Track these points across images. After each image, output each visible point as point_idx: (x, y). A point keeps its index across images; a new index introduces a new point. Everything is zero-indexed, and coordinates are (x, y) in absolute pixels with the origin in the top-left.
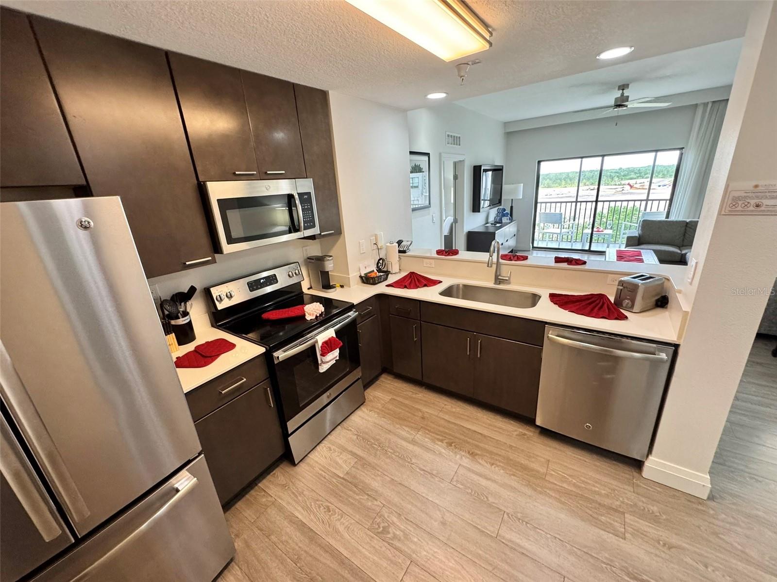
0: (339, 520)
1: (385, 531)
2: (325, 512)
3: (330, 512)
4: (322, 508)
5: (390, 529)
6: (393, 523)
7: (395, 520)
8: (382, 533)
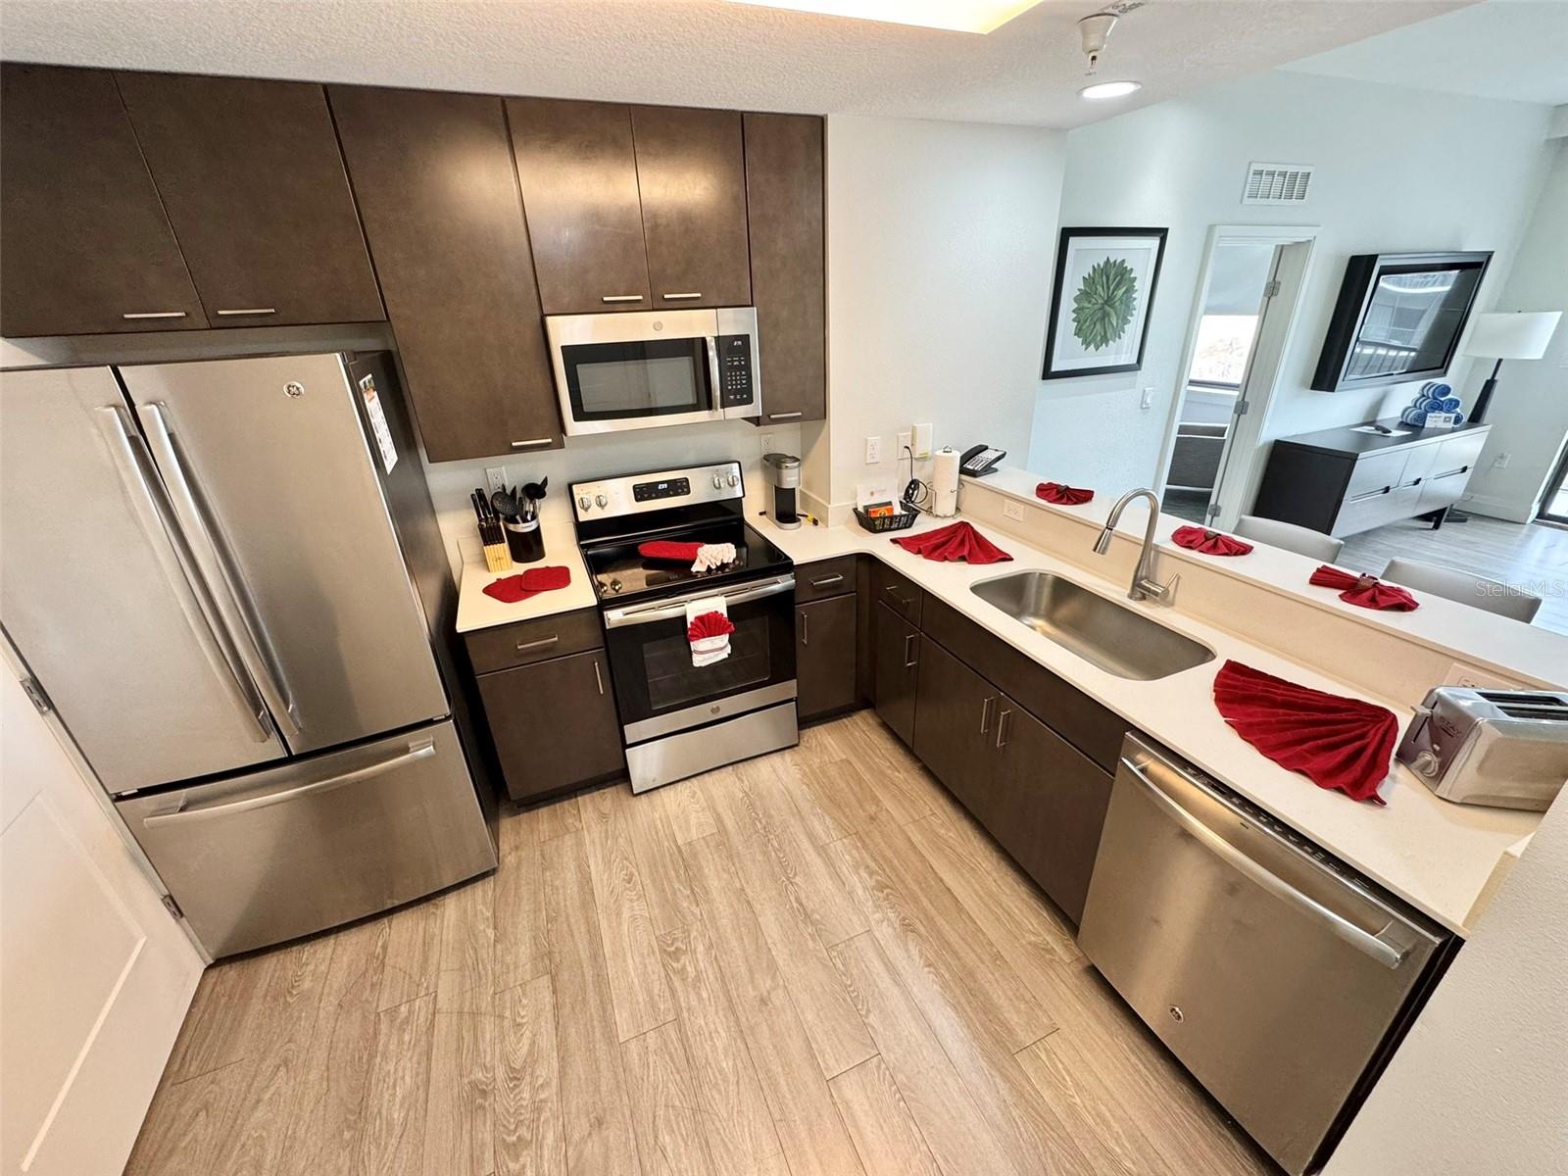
0: (631, 900)
1: (676, 955)
2: (624, 879)
3: (629, 883)
4: (624, 872)
5: (683, 957)
6: (694, 952)
7: (701, 948)
8: (669, 954)
